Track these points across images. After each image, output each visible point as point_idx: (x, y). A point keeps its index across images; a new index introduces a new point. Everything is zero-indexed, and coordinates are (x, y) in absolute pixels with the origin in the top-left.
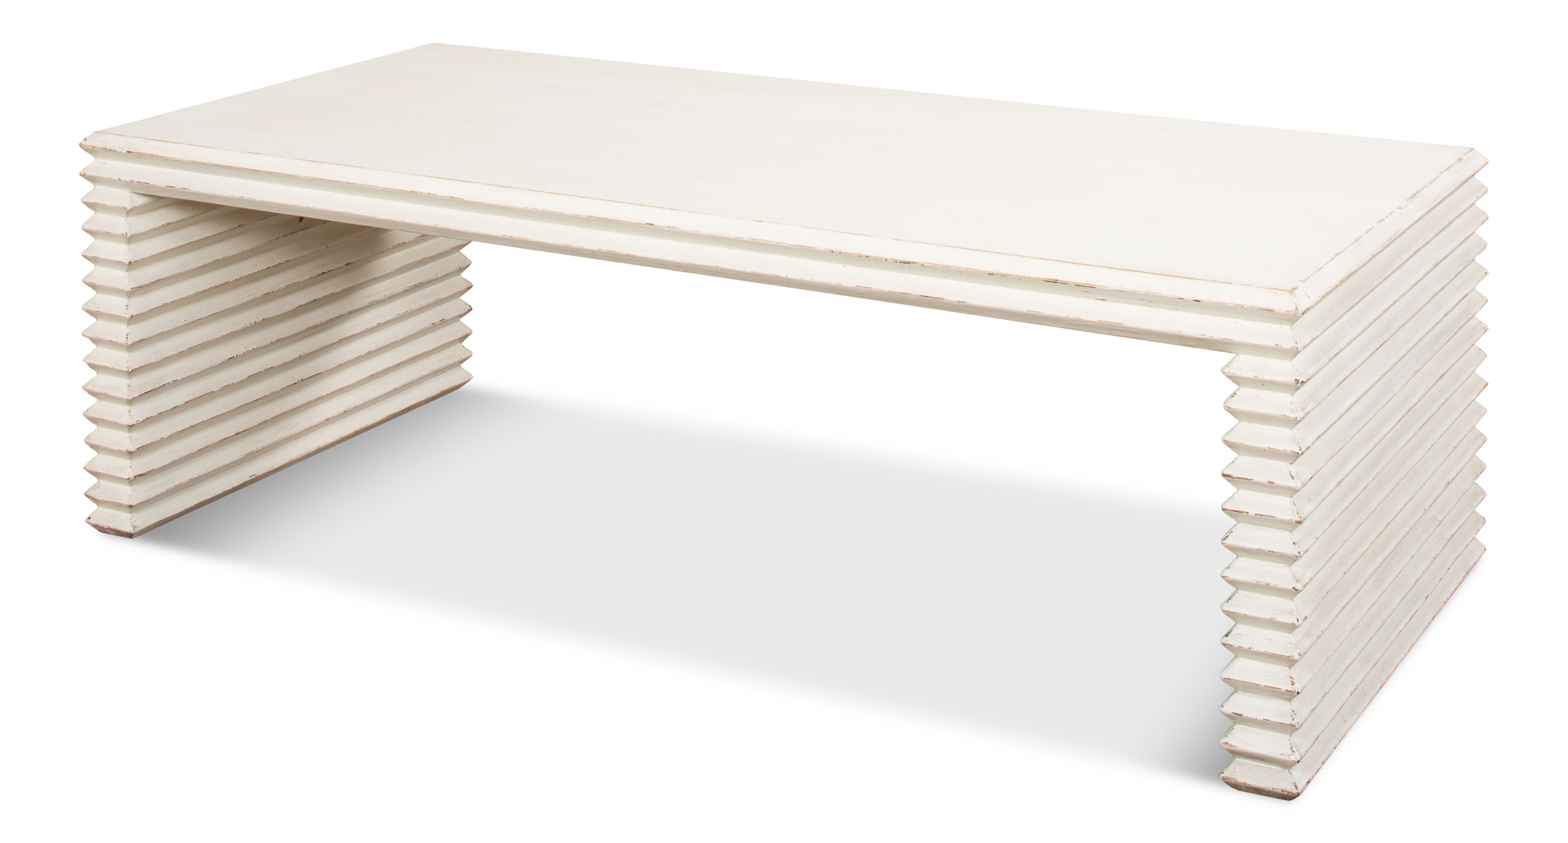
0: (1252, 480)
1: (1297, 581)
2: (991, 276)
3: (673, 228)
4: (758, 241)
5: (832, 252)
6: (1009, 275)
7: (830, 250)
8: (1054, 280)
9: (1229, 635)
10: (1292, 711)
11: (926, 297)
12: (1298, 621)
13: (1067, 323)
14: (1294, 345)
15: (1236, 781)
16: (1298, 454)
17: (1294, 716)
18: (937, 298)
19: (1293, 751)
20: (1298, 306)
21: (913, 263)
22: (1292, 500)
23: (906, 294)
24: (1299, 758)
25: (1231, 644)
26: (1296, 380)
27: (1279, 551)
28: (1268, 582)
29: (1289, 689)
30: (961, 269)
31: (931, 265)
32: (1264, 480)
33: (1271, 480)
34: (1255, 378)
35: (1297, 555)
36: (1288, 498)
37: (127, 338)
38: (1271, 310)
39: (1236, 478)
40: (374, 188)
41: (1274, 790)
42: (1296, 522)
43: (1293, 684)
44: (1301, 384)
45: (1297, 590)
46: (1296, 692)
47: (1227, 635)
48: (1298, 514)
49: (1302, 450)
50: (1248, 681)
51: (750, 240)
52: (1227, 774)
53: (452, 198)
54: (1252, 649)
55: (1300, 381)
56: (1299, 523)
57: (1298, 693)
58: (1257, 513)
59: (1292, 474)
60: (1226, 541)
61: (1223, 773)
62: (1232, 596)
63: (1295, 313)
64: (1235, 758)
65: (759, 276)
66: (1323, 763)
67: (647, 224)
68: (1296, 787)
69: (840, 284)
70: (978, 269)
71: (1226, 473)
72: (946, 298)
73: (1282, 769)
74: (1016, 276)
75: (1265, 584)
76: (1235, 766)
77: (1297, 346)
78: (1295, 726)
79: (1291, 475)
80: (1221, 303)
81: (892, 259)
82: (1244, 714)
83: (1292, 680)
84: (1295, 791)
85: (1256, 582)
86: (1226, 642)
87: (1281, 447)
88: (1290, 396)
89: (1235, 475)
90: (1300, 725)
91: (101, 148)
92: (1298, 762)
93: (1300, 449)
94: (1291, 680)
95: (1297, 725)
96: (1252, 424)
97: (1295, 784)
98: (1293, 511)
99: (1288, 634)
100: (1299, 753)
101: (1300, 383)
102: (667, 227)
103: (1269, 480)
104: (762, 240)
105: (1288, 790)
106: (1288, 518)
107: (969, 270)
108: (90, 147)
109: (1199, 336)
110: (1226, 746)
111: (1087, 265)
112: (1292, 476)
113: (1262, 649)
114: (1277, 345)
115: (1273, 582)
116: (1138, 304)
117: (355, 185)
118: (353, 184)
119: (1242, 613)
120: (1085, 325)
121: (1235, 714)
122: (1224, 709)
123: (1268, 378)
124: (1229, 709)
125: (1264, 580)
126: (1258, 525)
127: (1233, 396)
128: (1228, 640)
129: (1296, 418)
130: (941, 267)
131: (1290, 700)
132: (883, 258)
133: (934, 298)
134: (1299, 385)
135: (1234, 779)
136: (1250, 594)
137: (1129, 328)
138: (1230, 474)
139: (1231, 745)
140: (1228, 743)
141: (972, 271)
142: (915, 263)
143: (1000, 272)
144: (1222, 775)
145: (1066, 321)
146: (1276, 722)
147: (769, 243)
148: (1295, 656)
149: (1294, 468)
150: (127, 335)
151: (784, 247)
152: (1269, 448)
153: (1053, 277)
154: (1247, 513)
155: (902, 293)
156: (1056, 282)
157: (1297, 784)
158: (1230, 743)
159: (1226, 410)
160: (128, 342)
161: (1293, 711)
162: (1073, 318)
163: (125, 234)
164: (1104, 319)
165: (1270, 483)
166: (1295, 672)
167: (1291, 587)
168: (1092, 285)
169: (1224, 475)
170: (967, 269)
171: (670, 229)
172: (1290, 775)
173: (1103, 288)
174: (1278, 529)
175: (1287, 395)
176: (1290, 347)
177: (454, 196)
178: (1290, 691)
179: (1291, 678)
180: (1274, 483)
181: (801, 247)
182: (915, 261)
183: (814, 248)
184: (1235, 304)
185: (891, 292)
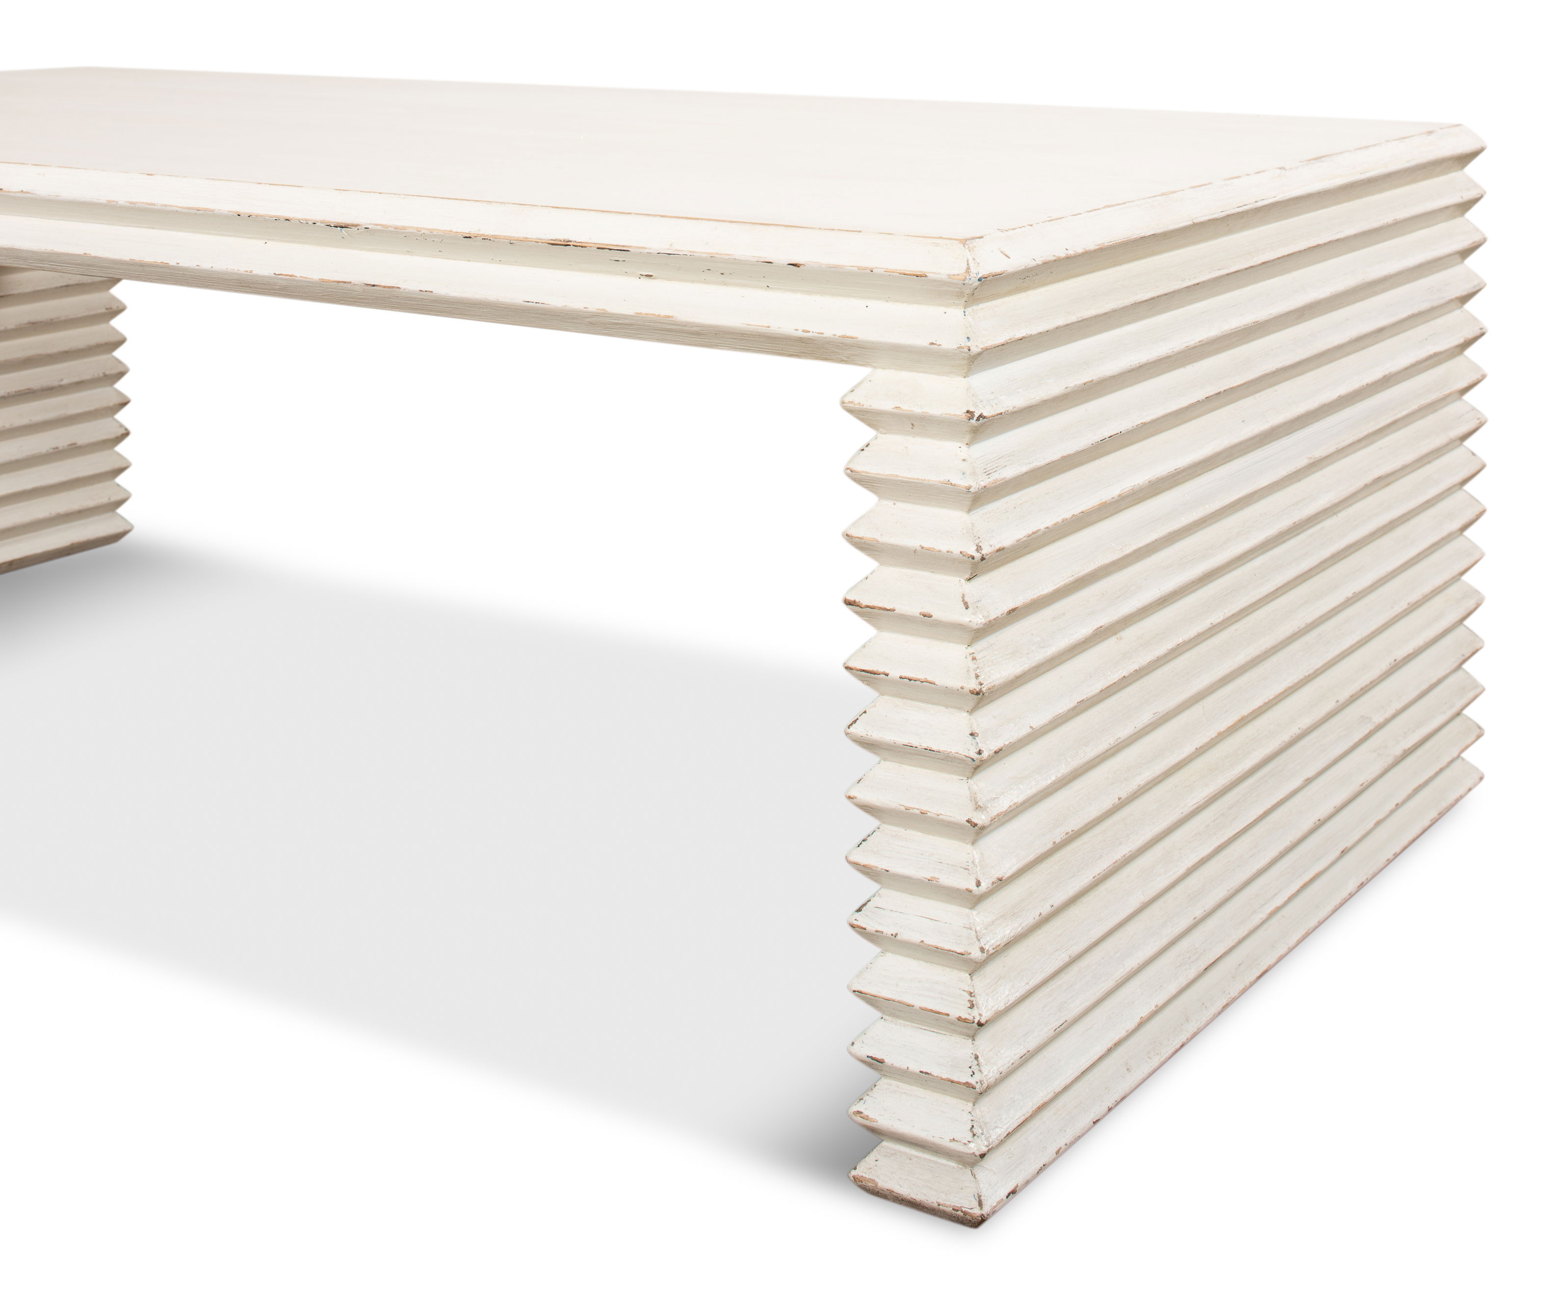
0: (894, 610)
1: (978, 808)
2: (472, 243)
5: (239, 215)
6: (495, 237)
7: (235, 212)
8: (564, 241)
9: (864, 908)
10: (973, 1057)
11: (374, 286)
12: (978, 884)
13: (591, 323)
14: (964, 343)
15: (876, 1185)
16: (973, 558)
17: (975, 1068)
18: (389, 287)
19: (974, 1135)
20: (971, 265)
21: (353, 225)
22: (971, 650)
23: (345, 282)
24: (984, 1149)
25: (864, 927)
26: (968, 412)
27: (942, 749)
28: (925, 808)
29: (964, 1016)
30: (423, 232)
31: (379, 227)
32: (912, 608)
33: (926, 611)
34: (895, 410)
35: (975, 756)
36: (964, 647)
38: (921, 277)
39: (867, 607)
41: (941, 1207)
42: (972, 692)
43: (972, 1007)
44: (978, 419)
45: (975, 825)
46: (976, 1021)
47: (859, 910)
48: (977, 676)
49: (984, 552)
50: (893, 997)
51: (128, 204)
52: (862, 1170)
54: (899, 937)
55: (977, 415)
56: (978, 694)
57: (980, 1024)
58: (903, 675)
59: (966, 599)
60: (856, 730)
61: (855, 1169)
62: (869, 836)
63: (963, 278)
64: (883, 1140)
65: (142, 266)
66: (1059, 1153)
68: (980, 1204)
69: (251, 272)
70: (449, 229)
71: (851, 598)
72: (403, 286)
73: (960, 1166)
74: (505, 238)
75: (918, 812)
76: (878, 1157)
77: (969, 344)
78: (974, 1088)
79: (963, 601)
80: (835, 267)
81: (322, 222)
82: (888, 1061)
83: (972, 999)
84: (977, 1212)
85: (903, 808)
86: (855, 923)
87: (942, 545)
88: (964, 447)
89: (864, 602)
90: (985, 1085)
92: (982, 1156)
93: (979, 548)
94: (969, 998)
95: (978, 1086)
96: (899, 505)
97: (979, 1197)
98: (968, 671)
99: (967, 911)
100: (987, 1139)
101: (975, 418)
102: (19, 192)
103: (923, 611)
104: (143, 203)
105: (964, 1209)
106: (954, 683)
107: (435, 233)
109: (800, 334)
110: (858, 1119)
111: (624, 213)
112: (966, 603)
113: (916, 938)
114: (932, 344)
115: (933, 810)
116: (705, 282)
119: (880, 867)
120: (616, 324)
121: (871, 1057)
122: (856, 1049)
123: (917, 410)
124: (865, 1050)
125: (917, 804)
126: (912, 700)
127: (863, 450)
128: (862, 920)
129: (969, 488)
130: (393, 229)
131: (973, 1037)
133: (385, 287)
134: (973, 421)
135: (873, 1181)
136: (901, 831)
137: (685, 326)
138: (857, 600)
139: (866, 1118)
140: (861, 1113)
141: (440, 233)
142: (356, 226)
143: (481, 233)
144: (854, 1173)
146: (942, 1079)
147: (153, 207)
148: (973, 953)
149: (973, 589)
152: (922, 548)
153: (562, 236)
154: (887, 675)
155: (338, 282)
156: (567, 244)
157: (982, 1198)
158: (866, 1113)
159: (848, 475)
161: (977, 1058)
162: (595, 310)
164: (644, 310)
165: (925, 616)
166: (980, 983)
167: (962, 819)
168: (624, 246)
169: (848, 603)
170: (431, 231)
172: (973, 1179)
173: (640, 250)
174: (947, 707)
175: (959, 445)
176: (955, 347)
178: (965, 1021)
179: (971, 994)
180: (930, 616)
181: (195, 211)
182: (355, 222)
183: (213, 211)
184: (859, 268)
185: (323, 281)
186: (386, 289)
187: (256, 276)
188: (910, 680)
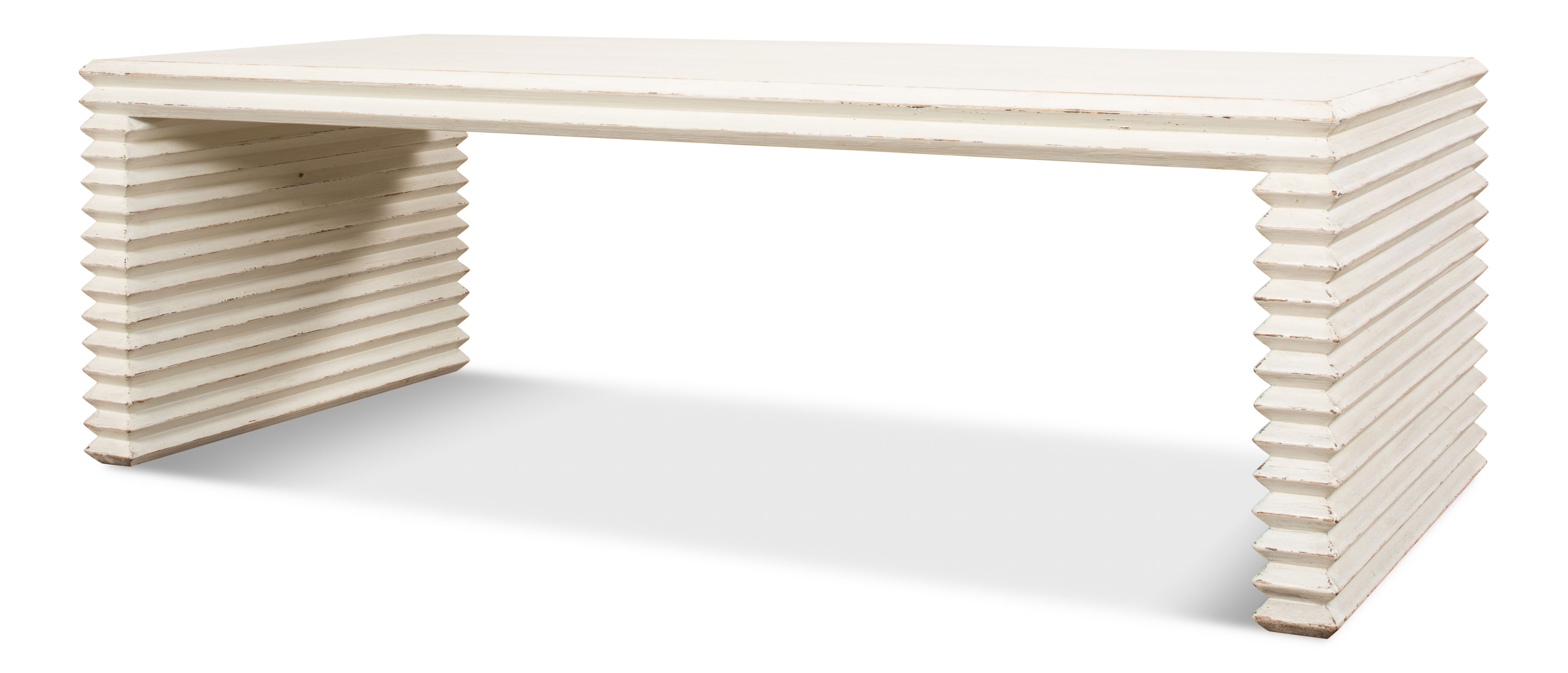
0: (1287, 300)
1: (1335, 405)
2: (1009, 114)
3: (677, 94)
4: (764, 100)
5: (842, 103)
6: (1028, 109)
7: (839, 102)
8: (1075, 110)
9: (1263, 467)
10: (1329, 542)
11: (940, 140)
12: (1336, 446)
13: (1090, 156)
14: (1331, 155)
15: (1270, 619)
16: (1336, 269)
17: (1331, 547)
18: (951, 141)
19: (1331, 584)
20: (1335, 114)
21: (926, 106)
22: (1328, 321)
23: (919, 139)
24: (1337, 591)
25: (1265, 476)
26: (1333, 191)
27: (1315, 373)
28: (1304, 407)
29: (1327, 518)
30: (977, 108)
31: (946, 107)
32: (1300, 300)
33: (1307, 299)
34: (1289, 193)
35: (1336, 376)
36: (1324, 319)
37: (125, 262)
38: (1306, 120)
39: (1270, 301)
40: (372, 84)
41: (1311, 626)
42: (1334, 341)
43: (1331, 513)
44: (1339, 195)
45: (1336, 413)
46: (1335, 520)
47: (1260, 468)
48: (1336, 334)
49: (1340, 266)
50: (1283, 513)
51: (757, 99)
52: (1262, 613)
53: (451, 87)
54: (1287, 479)
55: (1338, 193)
56: (1337, 342)
57: (1337, 522)
58: (1292, 335)
59: (1329, 293)
60: (1259, 368)
61: (1256, 613)
62: (1265, 427)
63: (1332, 120)
64: (1269, 597)
65: (765, 136)
67: (650, 93)
68: (1334, 622)
69: (850, 136)
70: (995, 106)
71: (1259, 296)
72: (961, 139)
73: (1319, 605)
74: (1035, 109)
75: (1300, 409)
76: (1268, 606)
77: (1334, 155)
78: (1333, 557)
79: (1327, 293)
80: (1253, 117)
81: (904, 105)
82: (1279, 549)
83: (1330, 509)
84: (1333, 625)
85: (1291, 408)
86: (1259, 475)
87: (1317, 264)
88: (1326, 212)
89: (1268, 298)
90: (1338, 555)
91: (100, 73)
92: (1337, 594)
93: (1338, 265)
94: (1328, 509)
95: (1335, 556)
96: (1286, 245)
97: (1333, 618)
98: (1330, 331)
99: (1324, 463)
100: (1337, 586)
101: (1337, 195)
102: (671, 94)
103: (1305, 300)
104: (769, 98)
105: (1325, 625)
106: (1324, 337)
107: (986, 108)
108: (89, 73)
109: (1230, 154)
110: (1259, 584)
111: (1109, 94)
112: (1329, 294)
113: (1297, 479)
114: (1312, 156)
115: (1309, 408)
116: (1164, 130)
117: (352, 83)
118: (351, 82)
119: (1276, 442)
120: (1107, 155)
121: (1269, 549)
122: (1256, 546)
123: (1303, 192)
124: (1262, 545)
125: (1299, 406)
126: (1292, 351)
127: (1265, 216)
128: (1262, 473)
129: (1334, 232)
130: (956, 107)
131: (1326, 532)
132: (895, 104)
133: (948, 141)
134: (1336, 196)
135: (1268, 617)
136: (1284, 423)
137: (1155, 154)
138: (1263, 297)
139: (1265, 583)
140: (1261, 580)
141: (989, 108)
142: (928, 106)
143: (1017, 107)
144: (1255, 615)
145: (1088, 152)
146: (1313, 554)
147: (777, 100)
148: (1333, 483)
149: (1330, 287)
150: (125, 260)
151: (791, 103)
152: (1305, 266)
153: (1074, 107)
154: (1282, 336)
155: (915, 139)
156: (1077, 112)
157: (1335, 619)
158: (1264, 580)
159: (1258, 230)
160: (126, 266)
161: (1331, 543)
162: (1095, 148)
163: (124, 157)
164: (1128, 146)
165: (1306, 302)
166: (1332, 501)
167: (1328, 411)
168: (1115, 111)
169: (1257, 299)
170: (983, 107)
171: (674, 96)
172: (1327, 610)
173: (1127, 113)
174: (1313, 352)
175: (1323, 210)
176: (1326, 157)
177: (452, 85)
178: (1328, 520)
179: (1329, 507)
180: (1310, 302)
181: (809, 102)
182: (928, 104)
183: (823, 101)
184: (1267, 117)
185: (904, 139)
186: (949, 142)
187: (854, 138)
188: (1296, 338)
